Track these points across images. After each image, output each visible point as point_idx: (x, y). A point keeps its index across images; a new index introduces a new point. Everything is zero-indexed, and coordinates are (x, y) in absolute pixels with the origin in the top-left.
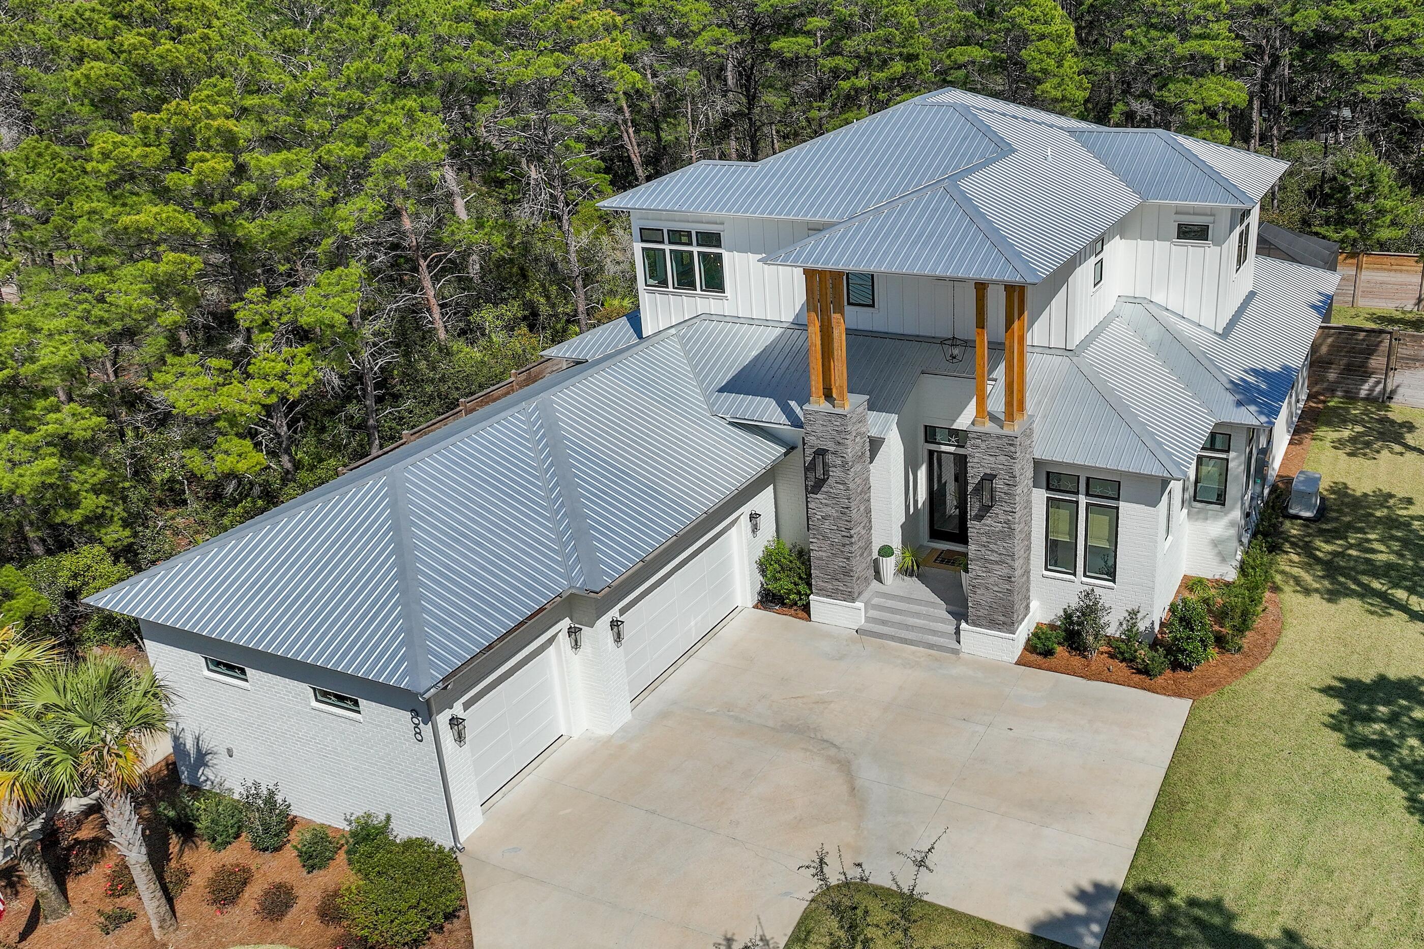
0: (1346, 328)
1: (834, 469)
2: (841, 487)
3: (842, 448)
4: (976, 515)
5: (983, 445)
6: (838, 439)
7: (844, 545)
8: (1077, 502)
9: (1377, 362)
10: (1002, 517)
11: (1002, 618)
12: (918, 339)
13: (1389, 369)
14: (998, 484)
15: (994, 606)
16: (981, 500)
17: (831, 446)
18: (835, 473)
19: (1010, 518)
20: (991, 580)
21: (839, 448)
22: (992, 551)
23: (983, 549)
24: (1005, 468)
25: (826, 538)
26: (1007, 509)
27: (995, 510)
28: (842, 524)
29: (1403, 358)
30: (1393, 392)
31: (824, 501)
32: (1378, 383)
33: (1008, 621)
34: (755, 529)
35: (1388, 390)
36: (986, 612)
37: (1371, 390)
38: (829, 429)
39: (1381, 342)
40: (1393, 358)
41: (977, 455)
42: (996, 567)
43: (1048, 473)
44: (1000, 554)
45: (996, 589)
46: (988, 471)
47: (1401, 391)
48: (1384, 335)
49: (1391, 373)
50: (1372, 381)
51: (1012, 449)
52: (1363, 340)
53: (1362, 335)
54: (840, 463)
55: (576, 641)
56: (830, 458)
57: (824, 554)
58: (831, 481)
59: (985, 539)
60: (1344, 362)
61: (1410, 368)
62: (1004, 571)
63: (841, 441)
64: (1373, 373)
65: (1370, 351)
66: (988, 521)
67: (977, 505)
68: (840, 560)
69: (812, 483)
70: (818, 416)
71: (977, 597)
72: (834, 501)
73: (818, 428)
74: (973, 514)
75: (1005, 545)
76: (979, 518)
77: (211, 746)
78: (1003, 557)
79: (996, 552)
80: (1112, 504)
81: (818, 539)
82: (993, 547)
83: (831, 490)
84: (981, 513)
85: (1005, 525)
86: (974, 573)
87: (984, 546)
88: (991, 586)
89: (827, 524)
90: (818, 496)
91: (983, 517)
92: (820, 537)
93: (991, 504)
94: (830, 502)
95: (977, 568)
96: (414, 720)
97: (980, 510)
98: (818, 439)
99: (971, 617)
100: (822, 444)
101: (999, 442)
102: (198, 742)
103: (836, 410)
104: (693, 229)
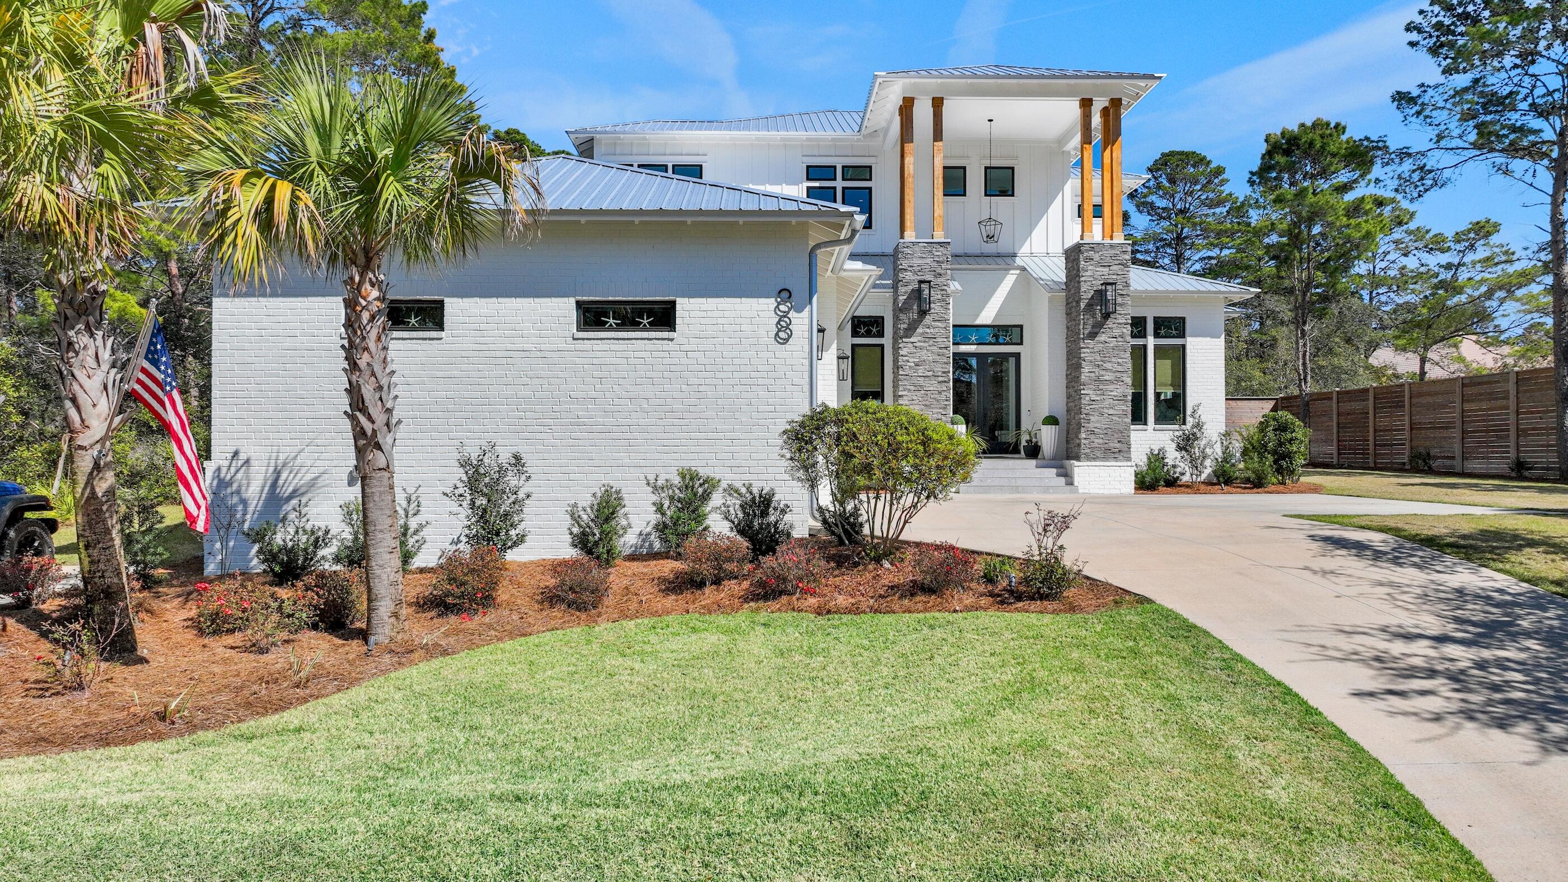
1: (932, 306)
2: (939, 324)
3: (942, 279)
4: (1090, 333)
5: (1096, 258)
6: (939, 270)
7: (940, 393)
8: (1145, 347)
10: (1115, 332)
11: (1121, 447)
15: (1112, 433)
16: (1093, 316)
17: (929, 278)
18: (936, 307)
19: (1125, 330)
20: (1107, 402)
21: (938, 280)
22: (1106, 370)
23: (1096, 369)
24: (1118, 277)
25: (919, 388)
26: (1120, 321)
28: (940, 368)
31: (918, 344)
33: (1124, 450)
36: (1100, 441)
38: (928, 261)
41: (1090, 268)
42: (1111, 387)
44: (1115, 372)
45: (1111, 412)
46: (1100, 283)
51: (1126, 256)
54: (939, 297)
56: (931, 293)
58: (928, 319)
59: (1098, 358)
62: (1117, 392)
63: (942, 272)
66: (1102, 337)
67: (1091, 322)
68: (935, 411)
69: (905, 326)
70: (916, 248)
71: (1091, 426)
72: (931, 342)
73: (916, 262)
74: (1086, 332)
75: (1120, 360)
76: (1093, 335)
77: (309, 477)
78: (1119, 375)
79: (1111, 370)
80: (1178, 341)
81: (909, 391)
82: (1108, 365)
83: (928, 331)
84: (1095, 330)
85: (1120, 339)
86: (1087, 398)
87: (1098, 366)
88: (1106, 411)
89: (921, 371)
90: (912, 340)
91: (1097, 333)
92: (912, 388)
93: (1106, 316)
94: (926, 344)
95: (1091, 392)
96: (783, 308)
97: (1093, 327)
98: (915, 274)
99: (1084, 451)
100: (919, 279)
101: (1112, 252)
102: (277, 479)
103: (935, 240)
104: (670, 161)
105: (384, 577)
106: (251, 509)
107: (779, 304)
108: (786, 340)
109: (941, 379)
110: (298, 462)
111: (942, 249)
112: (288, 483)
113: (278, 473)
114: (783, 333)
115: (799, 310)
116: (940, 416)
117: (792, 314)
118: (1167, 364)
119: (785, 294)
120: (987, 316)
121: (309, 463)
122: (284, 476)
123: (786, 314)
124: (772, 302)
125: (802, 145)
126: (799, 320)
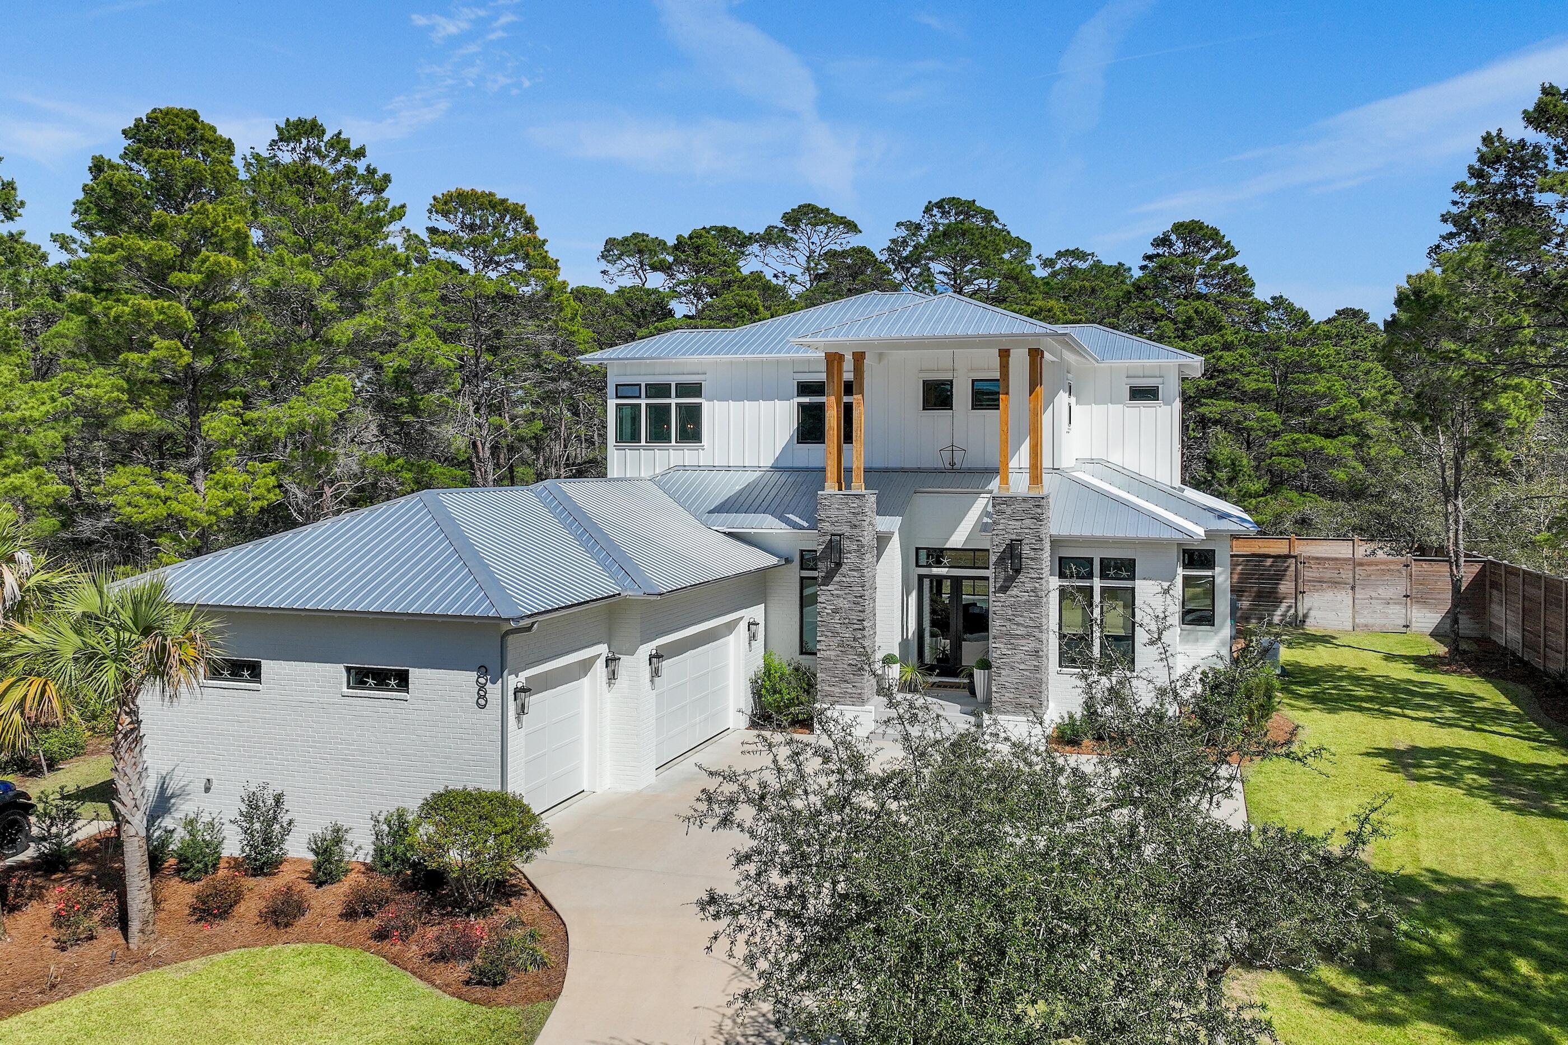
0: (1254, 555)
1: (849, 555)
2: (855, 574)
3: (858, 531)
4: (1001, 586)
5: (1009, 511)
6: (854, 521)
7: (855, 641)
8: (1092, 588)
9: (1286, 587)
10: (1029, 586)
11: (1029, 701)
12: (904, 471)
13: (1299, 593)
14: (1026, 550)
15: (1020, 686)
16: (1006, 570)
17: (846, 529)
18: (850, 559)
19: (1037, 585)
20: (1017, 658)
21: (855, 532)
22: (1018, 624)
23: (1008, 624)
24: (1031, 531)
25: (835, 634)
26: (1033, 576)
27: (1021, 577)
28: (854, 616)
29: (1309, 581)
30: (1305, 616)
31: (835, 593)
32: (1290, 607)
33: (1037, 705)
34: (753, 637)
35: (1300, 614)
36: (1012, 696)
37: (1284, 615)
38: (845, 512)
39: (1288, 567)
40: (1300, 581)
41: (1002, 521)
42: (1023, 642)
43: (1061, 559)
44: (1026, 627)
45: (1022, 667)
46: (1014, 537)
47: (1312, 613)
48: (1290, 560)
49: (1300, 596)
50: (1283, 607)
51: (1039, 511)
52: (1271, 566)
53: (1269, 562)
54: (855, 547)
55: (614, 672)
56: (846, 544)
57: (832, 653)
58: (844, 569)
59: (1010, 613)
60: (1255, 589)
61: (1317, 591)
62: (1029, 645)
63: (858, 524)
64: (1284, 598)
65: (1279, 576)
66: (1014, 591)
67: (1002, 575)
68: (850, 657)
69: (823, 574)
70: (834, 500)
71: (1002, 680)
72: (847, 591)
73: (833, 513)
74: (998, 586)
75: (1032, 615)
76: (1004, 589)
77: (182, 783)
78: (1029, 630)
79: (1023, 625)
81: (827, 636)
82: (1018, 619)
83: (844, 579)
84: (1007, 584)
85: (1032, 594)
86: (999, 652)
87: (1010, 620)
88: (1017, 665)
89: (838, 618)
90: (829, 588)
91: (1009, 587)
92: (829, 634)
93: (1018, 571)
94: (842, 593)
95: (1002, 646)
96: (480, 680)
97: (1005, 581)
98: (833, 524)
99: (995, 704)
100: (837, 530)
101: (1025, 505)
102: (164, 783)
103: (853, 492)
104: (673, 380)
105: (135, 906)
107: (479, 677)
108: (484, 706)
109: (856, 626)
111: (857, 501)
113: (164, 779)
114: (482, 699)
115: (494, 682)
116: (855, 663)
117: (489, 685)
119: (483, 670)
122: (167, 782)
123: (482, 687)
124: (473, 675)
125: (793, 361)
126: (494, 690)
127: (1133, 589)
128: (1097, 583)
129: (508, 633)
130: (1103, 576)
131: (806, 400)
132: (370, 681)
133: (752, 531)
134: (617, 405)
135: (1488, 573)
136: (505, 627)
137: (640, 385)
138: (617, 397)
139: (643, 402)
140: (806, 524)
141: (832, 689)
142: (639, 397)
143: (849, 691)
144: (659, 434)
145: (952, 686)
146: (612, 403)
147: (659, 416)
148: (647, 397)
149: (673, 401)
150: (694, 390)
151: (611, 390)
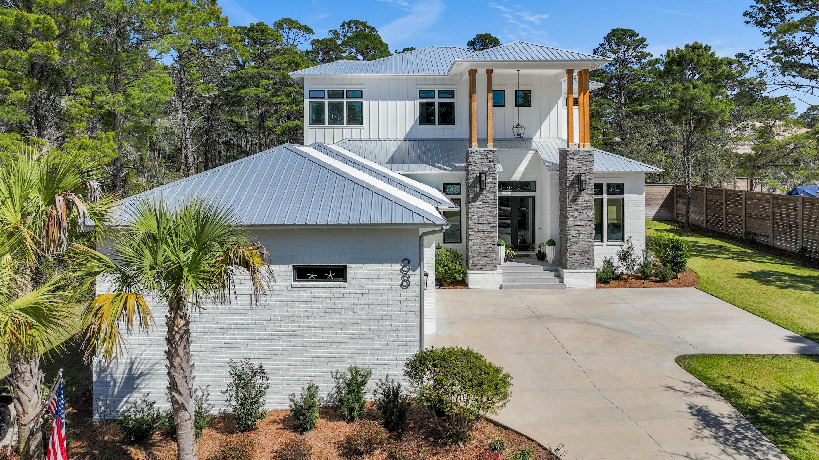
2: (491, 195)
3: (492, 170)
4: (572, 199)
5: (576, 157)
6: (491, 165)
7: (491, 233)
8: (602, 199)
10: (586, 199)
11: (587, 261)
15: (583, 254)
16: (574, 190)
17: (485, 170)
18: (489, 186)
19: (591, 198)
20: (581, 238)
22: (581, 220)
23: (576, 220)
24: (588, 168)
25: (480, 230)
26: (589, 193)
27: (583, 194)
28: (491, 219)
31: (479, 206)
33: (591, 262)
36: (578, 259)
38: (485, 160)
41: (572, 163)
42: (584, 229)
44: (586, 221)
45: (584, 243)
46: (579, 172)
51: (592, 157)
54: (491, 180)
57: (478, 241)
58: (485, 193)
59: (577, 213)
62: (586, 231)
63: (492, 166)
66: (579, 202)
67: (573, 193)
68: (488, 243)
69: (472, 196)
70: (478, 153)
71: (573, 250)
72: (486, 205)
73: (478, 160)
74: (570, 199)
75: (588, 214)
76: (574, 201)
77: (149, 365)
78: (587, 222)
79: (583, 220)
80: (620, 196)
81: (475, 232)
82: (582, 217)
83: (485, 198)
84: (575, 198)
85: (588, 203)
86: (571, 235)
87: (577, 217)
88: (581, 242)
89: (481, 221)
90: (476, 204)
91: (576, 199)
92: (476, 230)
93: (581, 190)
94: (484, 206)
95: (573, 232)
96: (405, 269)
97: (574, 196)
98: (478, 167)
99: (569, 264)
100: (480, 170)
101: (584, 154)
102: (132, 366)
103: (488, 148)
104: (345, 88)
106: (118, 384)
107: (403, 267)
108: (407, 288)
109: (492, 225)
110: (143, 357)
111: (492, 153)
112: (139, 367)
113: (132, 363)
114: (405, 283)
115: (414, 270)
116: (491, 246)
117: (410, 273)
118: (614, 208)
119: (406, 261)
120: (517, 177)
121: (149, 357)
122: (135, 365)
123: (406, 274)
124: (399, 266)
125: (416, 79)
126: (414, 276)
127: (623, 199)
128: (605, 196)
129: (424, 234)
130: (608, 193)
131: (424, 100)
132: (312, 275)
133: (419, 173)
134: (310, 102)
135: (675, 191)
136: (422, 230)
137: (324, 91)
138: (310, 98)
139: (326, 101)
140: (451, 169)
141: (478, 262)
142: (324, 98)
143: (488, 262)
144: (336, 120)
145: (527, 256)
146: (306, 102)
147: (336, 109)
148: (329, 98)
149: (345, 101)
150: (359, 94)
151: (306, 93)
